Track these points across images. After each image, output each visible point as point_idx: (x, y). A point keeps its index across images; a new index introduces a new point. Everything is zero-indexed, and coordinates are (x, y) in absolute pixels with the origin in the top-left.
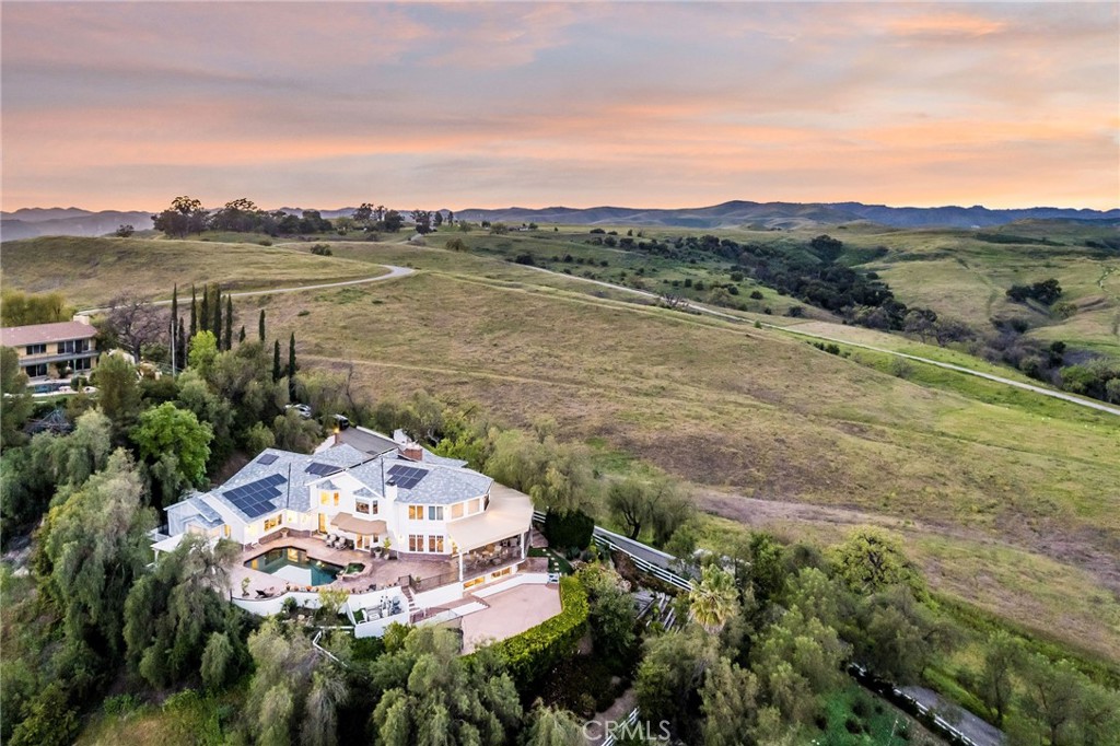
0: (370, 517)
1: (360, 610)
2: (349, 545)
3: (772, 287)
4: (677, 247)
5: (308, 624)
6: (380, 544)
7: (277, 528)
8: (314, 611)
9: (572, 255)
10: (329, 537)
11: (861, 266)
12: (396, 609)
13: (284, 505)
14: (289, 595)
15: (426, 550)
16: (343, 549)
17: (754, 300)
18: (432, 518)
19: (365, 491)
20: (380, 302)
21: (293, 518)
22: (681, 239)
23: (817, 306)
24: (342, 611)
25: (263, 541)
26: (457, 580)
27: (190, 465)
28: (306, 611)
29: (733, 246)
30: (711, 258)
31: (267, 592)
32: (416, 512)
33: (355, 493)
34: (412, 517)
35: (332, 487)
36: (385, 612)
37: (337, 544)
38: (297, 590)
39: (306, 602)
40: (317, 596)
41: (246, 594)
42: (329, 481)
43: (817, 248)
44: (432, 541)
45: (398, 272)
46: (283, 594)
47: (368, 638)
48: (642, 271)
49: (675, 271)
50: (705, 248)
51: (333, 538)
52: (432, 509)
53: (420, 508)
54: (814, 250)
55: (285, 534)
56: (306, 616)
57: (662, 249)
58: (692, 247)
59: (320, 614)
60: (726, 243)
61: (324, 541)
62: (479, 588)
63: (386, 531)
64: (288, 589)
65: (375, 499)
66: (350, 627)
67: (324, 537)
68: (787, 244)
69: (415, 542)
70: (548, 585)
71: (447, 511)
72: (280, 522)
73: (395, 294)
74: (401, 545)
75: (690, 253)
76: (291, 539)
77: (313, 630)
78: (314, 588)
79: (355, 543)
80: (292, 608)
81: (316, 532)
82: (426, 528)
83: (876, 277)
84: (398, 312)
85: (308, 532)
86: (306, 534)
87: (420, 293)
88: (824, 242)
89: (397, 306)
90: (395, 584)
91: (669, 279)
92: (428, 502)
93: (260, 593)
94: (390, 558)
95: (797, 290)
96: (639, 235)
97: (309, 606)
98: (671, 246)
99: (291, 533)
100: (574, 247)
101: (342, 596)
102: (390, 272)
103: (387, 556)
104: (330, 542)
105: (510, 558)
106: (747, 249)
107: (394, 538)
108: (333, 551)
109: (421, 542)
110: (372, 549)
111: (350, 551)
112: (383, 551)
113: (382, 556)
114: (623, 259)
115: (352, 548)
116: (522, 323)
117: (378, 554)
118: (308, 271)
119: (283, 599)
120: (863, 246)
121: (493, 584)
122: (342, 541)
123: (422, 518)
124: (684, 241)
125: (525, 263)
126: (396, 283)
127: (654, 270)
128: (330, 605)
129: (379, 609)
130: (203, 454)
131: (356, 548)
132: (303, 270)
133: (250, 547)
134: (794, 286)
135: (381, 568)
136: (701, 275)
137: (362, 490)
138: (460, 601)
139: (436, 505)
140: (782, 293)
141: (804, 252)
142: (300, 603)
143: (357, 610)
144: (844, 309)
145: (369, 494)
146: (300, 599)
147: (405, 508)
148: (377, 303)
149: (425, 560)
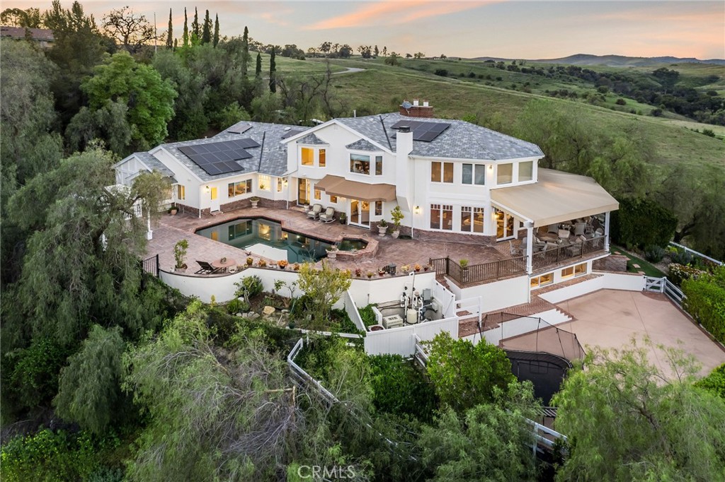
0: (371, 178)
1: (370, 306)
2: (338, 219)
3: (631, 98)
4: (550, 72)
5: (281, 324)
6: (387, 216)
7: (245, 196)
8: (290, 301)
9: (475, 73)
10: (311, 208)
11: (699, 88)
12: (429, 312)
13: (254, 168)
14: (250, 273)
15: (456, 227)
16: (330, 223)
17: (619, 106)
18: (467, 180)
19: (363, 144)
20: (341, 87)
21: (266, 185)
22: (552, 68)
23: (671, 111)
24: (338, 305)
25: (224, 208)
26: (523, 272)
27: (147, 123)
28: (278, 301)
29: (592, 73)
30: (576, 80)
31: (215, 265)
32: (441, 172)
33: (349, 147)
34: (436, 178)
35: (317, 141)
36: (412, 314)
37: (323, 216)
38: (263, 266)
39: (278, 285)
40: (295, 277)
41: (181, 266)
42: (312, 135)
43: (657, 77)
44: (465, 217)
45: (352, 70)
46: (240, 270)
47: (388, 358)
48: (528, 84)
49: (553, 85)
50: (572, 74)
51: (317, 209)
52: (467, 166)
53: (449, 167)
54: (655, 78)
55: (255, 204)
56: (278, 310)
57: (540, 73)
58: (561, 73)
59: (301, 307)
60: (586, 71)
61: (305, 214)
62: (548, 289)
63: (396, 199)
64: (250, 264)
65: (379, 154)
66: (357, 336)
67: (306, 208)
68: (633, 74)
69: (440, 215)
70: (644, 292)
71: (491, 172)
72: (249, 190)
73: (352, 82)
74: (418, 218)
75: (560, 77)
76: (261, 209)
77: (288, 335)
78: (292, 266)
79: (349, 215)
80: (254, 293)
81: (293, 204)
82: (457, 195)
83: (716, 94)
84: (354, 93)
85: (284, 203)
86: (282, 205)
87: (370, 83)
88: (664, 73)
89: (353, 90)
90: (426, 269)
91: (549, 90)
92: (462, 156)
93: (205, 266)
94: (401, 237)
95: (653, 100)
96: (521, 64)
97: (284, 292)
98: (546, 72)
99: (262, 203)
100: (476, 68)
101: (338, 281)
102: (347, 70)
103: (396, 234)
104: (312, 213)
105: (588, 249)
106: (602, 75)
107: (407, 209)
108: (317, 225)
109: (449, 215)
110: (374, 224)
111: (343, 226)
112: (390, 228)
113: (389, 233)
114: (513, 77)
115: (344, 222)
116: (449, 104)
117: (382, 230)
118: (288, 67)
119: (238, 278)
120: (697, 76)
121: (567, 284)
122: (329, 212)
123: (451, 180)
124: (555, 68)
125: (441, 75)
126: (352, 76)
127: (537, 84)
128: (319, 294)
129: (400, 308)
130: (164, 113)
131: (349, 222)
132: (285, 66)
133: (207, 213)
134: (649, 98)
135: (391, 248)
136: (574, 88)
137: (359, 142)
138: (528, 305)
139: (474, 161)
140: (641, 102)
141: (647, 78)
142: (268, 287)
143: (364, 306)
144: (697, 113)
145: (370, 147)
146: (269, 279)
147: (425, 166)
148: (338, 87)
149: (455, 242)
